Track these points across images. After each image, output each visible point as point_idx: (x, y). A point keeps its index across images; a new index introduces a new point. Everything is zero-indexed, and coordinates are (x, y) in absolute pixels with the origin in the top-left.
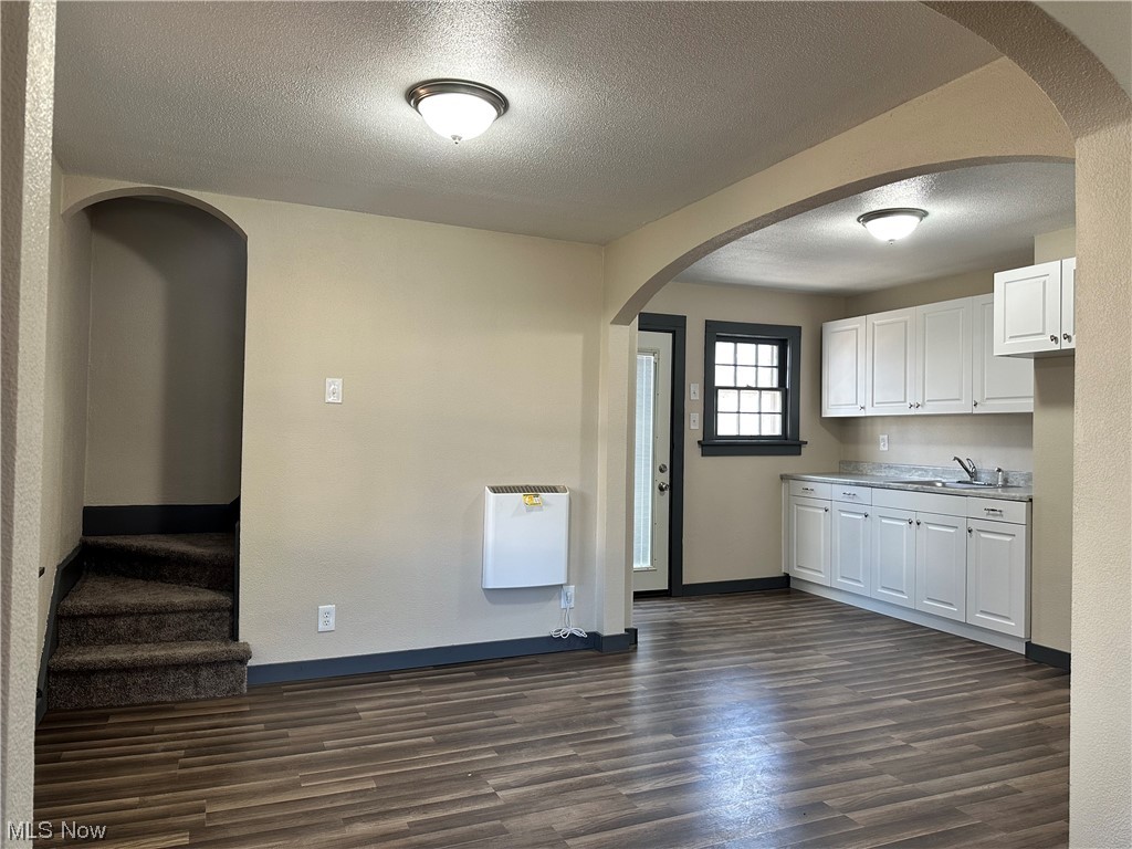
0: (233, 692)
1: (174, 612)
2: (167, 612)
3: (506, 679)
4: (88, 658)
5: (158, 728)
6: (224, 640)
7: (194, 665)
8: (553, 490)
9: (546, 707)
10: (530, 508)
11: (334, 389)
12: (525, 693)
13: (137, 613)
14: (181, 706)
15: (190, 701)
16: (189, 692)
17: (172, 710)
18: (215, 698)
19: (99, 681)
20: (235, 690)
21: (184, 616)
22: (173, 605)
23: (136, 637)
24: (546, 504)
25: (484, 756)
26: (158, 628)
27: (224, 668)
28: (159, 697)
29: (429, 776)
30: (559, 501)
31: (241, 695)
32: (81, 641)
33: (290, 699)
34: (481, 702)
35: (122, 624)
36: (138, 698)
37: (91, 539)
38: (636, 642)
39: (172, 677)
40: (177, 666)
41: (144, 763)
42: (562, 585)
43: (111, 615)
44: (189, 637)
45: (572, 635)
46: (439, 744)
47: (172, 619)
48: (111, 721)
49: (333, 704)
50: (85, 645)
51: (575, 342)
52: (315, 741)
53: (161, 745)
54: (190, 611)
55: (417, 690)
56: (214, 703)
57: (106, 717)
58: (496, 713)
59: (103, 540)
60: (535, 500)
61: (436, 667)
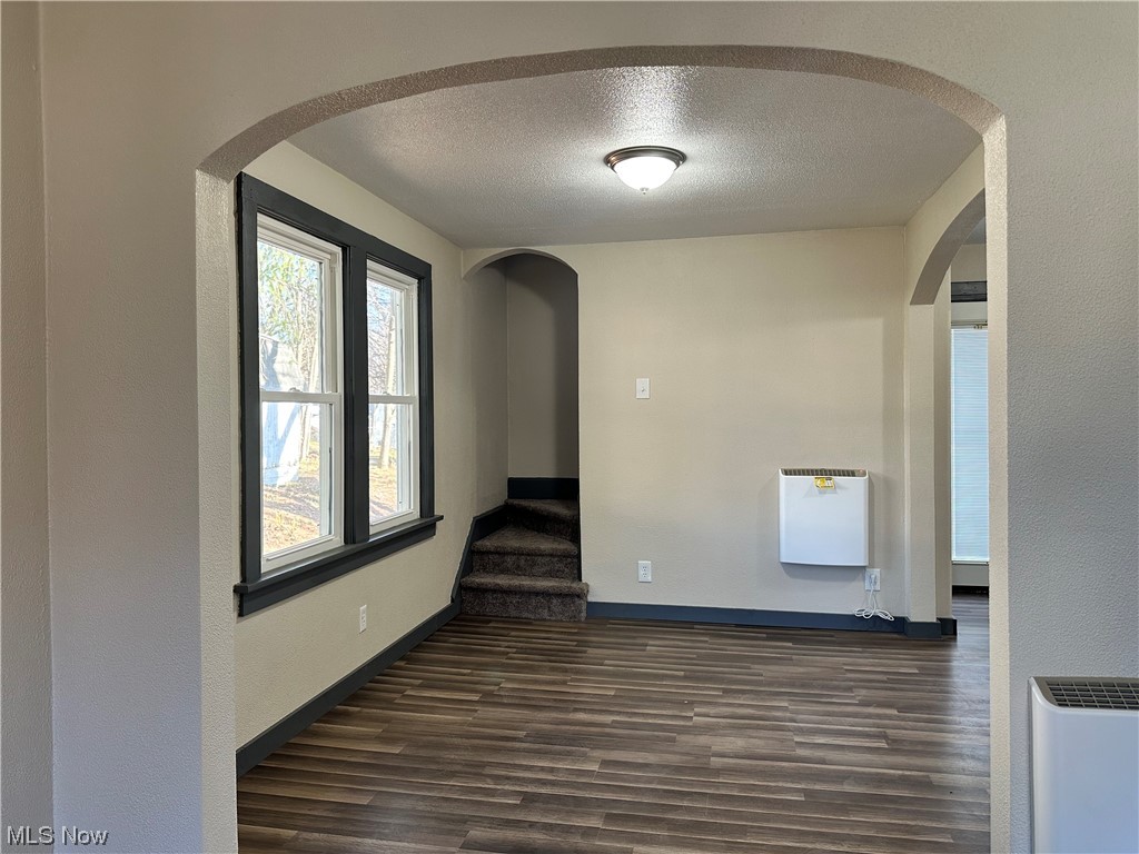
0: (574, 618)
1: (540, 555)
2: (536, 555)
3: (790, 644)
4: (483, 580)
5: (513, 633)
6: (573, 580)
7: (546, 594)
8: (852, 473)
9: (801, 670)
10: (823, 490)
11: (643, 386)
12: (794, 657)
13: (518, 553)
14: (537, 622)
15: (545, 620)
16: (545, 614)
17: (530, 624)
18: (561, 621)
19: (489, 596)
20: (575, 617)
21: (548, 559)
22: (540, 550)
23: (517, 571)
24: (841, 488)
25: (712, 691)
26: (532, 566)
27: (568, 600)
28: (525, 615)
29: (654, 696)
30: (857, 486)
31: (579, 621)
32: (485, 570)
33: (610, 629)
34: (748, 657)
35: (510, 560)
36: (513, 613)
37: (511, 501)
38: (955, 634)
39: (534, 601)
40: (537, 593)
41: (491, 652)
42: (864, 567)
43: (502, 553)
44: (551, 574)
45: (876, 618)
46: (685, 678)
47: (539, 560)
48: (491, 625)
49: (635, 638)
50: (488, 572)
51: (876, 326)
52: (601, 659)
53: (507, 644)
54: (551, 555)
55: (706, 639)
56: (559, 624)
57: (490, 621)
58: (752, 666)
59: (516, 502)
60: (828, 483)
61: (737, 626)
